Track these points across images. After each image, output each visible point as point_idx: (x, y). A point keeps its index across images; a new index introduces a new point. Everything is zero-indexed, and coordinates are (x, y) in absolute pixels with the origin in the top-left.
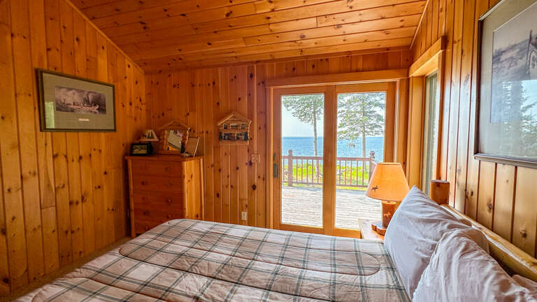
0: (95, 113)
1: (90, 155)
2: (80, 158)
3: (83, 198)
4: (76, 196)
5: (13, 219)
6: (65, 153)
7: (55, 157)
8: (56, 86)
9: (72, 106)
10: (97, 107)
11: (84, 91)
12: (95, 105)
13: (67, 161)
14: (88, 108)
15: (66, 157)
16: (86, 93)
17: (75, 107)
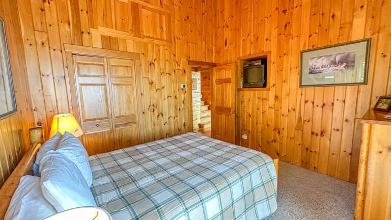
0: (341, 70)
1: (333, 104)
2: (324, 105)
3: (322, 133)
4: (318, 130)
5: (283, 129)
6: (313, 100)
7: (306, 102)
8: (310, 58)
9: (321, 69)
10: (344, 65)
11: (331, 55)
12: (342, 64)
13: (314, 106)
14: (334, 68)
15: (313, 103)
16: (333, 57)
17: (323, 69)
